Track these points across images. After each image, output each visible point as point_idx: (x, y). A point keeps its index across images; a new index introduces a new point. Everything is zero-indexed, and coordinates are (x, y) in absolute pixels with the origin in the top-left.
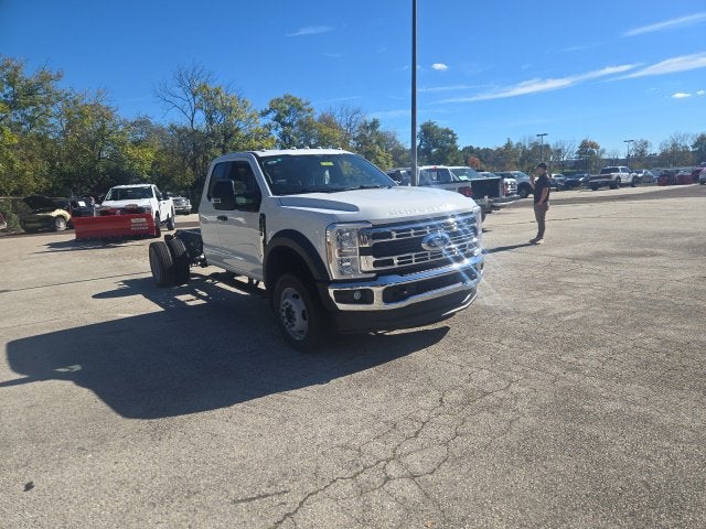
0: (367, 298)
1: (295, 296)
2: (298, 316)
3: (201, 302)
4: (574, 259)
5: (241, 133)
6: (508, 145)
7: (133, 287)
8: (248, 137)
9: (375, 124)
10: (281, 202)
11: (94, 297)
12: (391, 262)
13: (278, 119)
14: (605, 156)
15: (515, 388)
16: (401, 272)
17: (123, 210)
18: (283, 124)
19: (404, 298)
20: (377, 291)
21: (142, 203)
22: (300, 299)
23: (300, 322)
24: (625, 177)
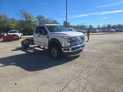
0: (69, 50)
1: (55, 50)
2: (56, 53)
3: (32, 51)
4: (95, 44)
5: (32, 21)
6: (78, 25)
7: (18, 49)
8: (33, 22)
9: (56, 21)
10: (52, 33)
11: (11, 51)
12: (73, 44)
13: (39, 19)
14: (94, 28)
15: (95, 64)
16: (74, 45)
17: (12, 35)
18: (40, 20)
19: (74, 50)
20: (70, 49)
21: (16, 34)
22: (56, 50)
23: (56, 54)
24: (98, 31)
